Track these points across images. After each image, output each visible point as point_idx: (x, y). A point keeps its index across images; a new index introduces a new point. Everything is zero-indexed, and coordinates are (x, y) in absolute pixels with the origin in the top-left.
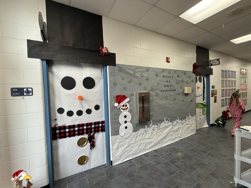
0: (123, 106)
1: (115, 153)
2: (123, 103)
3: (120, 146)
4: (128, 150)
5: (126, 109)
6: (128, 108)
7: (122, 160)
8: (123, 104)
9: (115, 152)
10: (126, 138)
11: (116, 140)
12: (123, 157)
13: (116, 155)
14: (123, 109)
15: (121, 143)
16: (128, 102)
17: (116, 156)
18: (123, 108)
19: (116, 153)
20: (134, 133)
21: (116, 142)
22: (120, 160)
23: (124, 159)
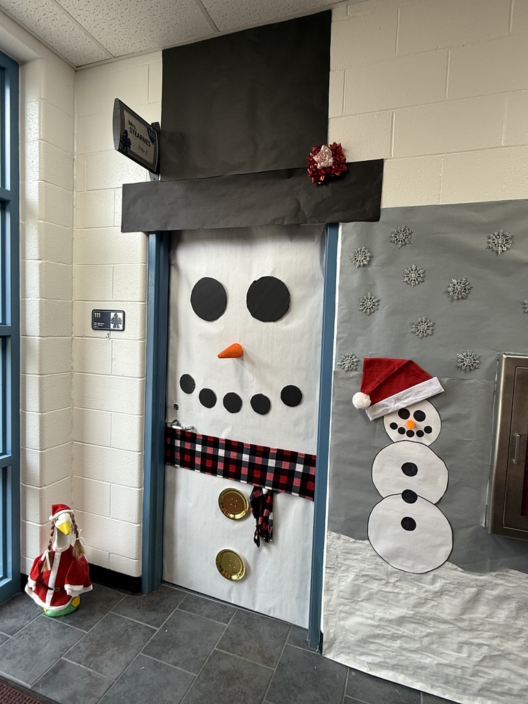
0: (403, 413)
1: (341, 612)
2: (398, 400)
3: (364, 594)
4: (411, 639)
5: (420, 434)
6: (428, 430)
7: (368, 663)
8: (401, 405)
9: (340, 604)
10: (403, 575)
11: (350, 556)
12: (377, 651)
13: (343, 619)
14: (402, 431)
15: (375, 586)
16: (436, 401)
17: (342, 623)
18: (401, 423)
19: (345, 612)
20: (458, 573)
21: (350, 566)
22: (363, 658)
23: (381, 666)
